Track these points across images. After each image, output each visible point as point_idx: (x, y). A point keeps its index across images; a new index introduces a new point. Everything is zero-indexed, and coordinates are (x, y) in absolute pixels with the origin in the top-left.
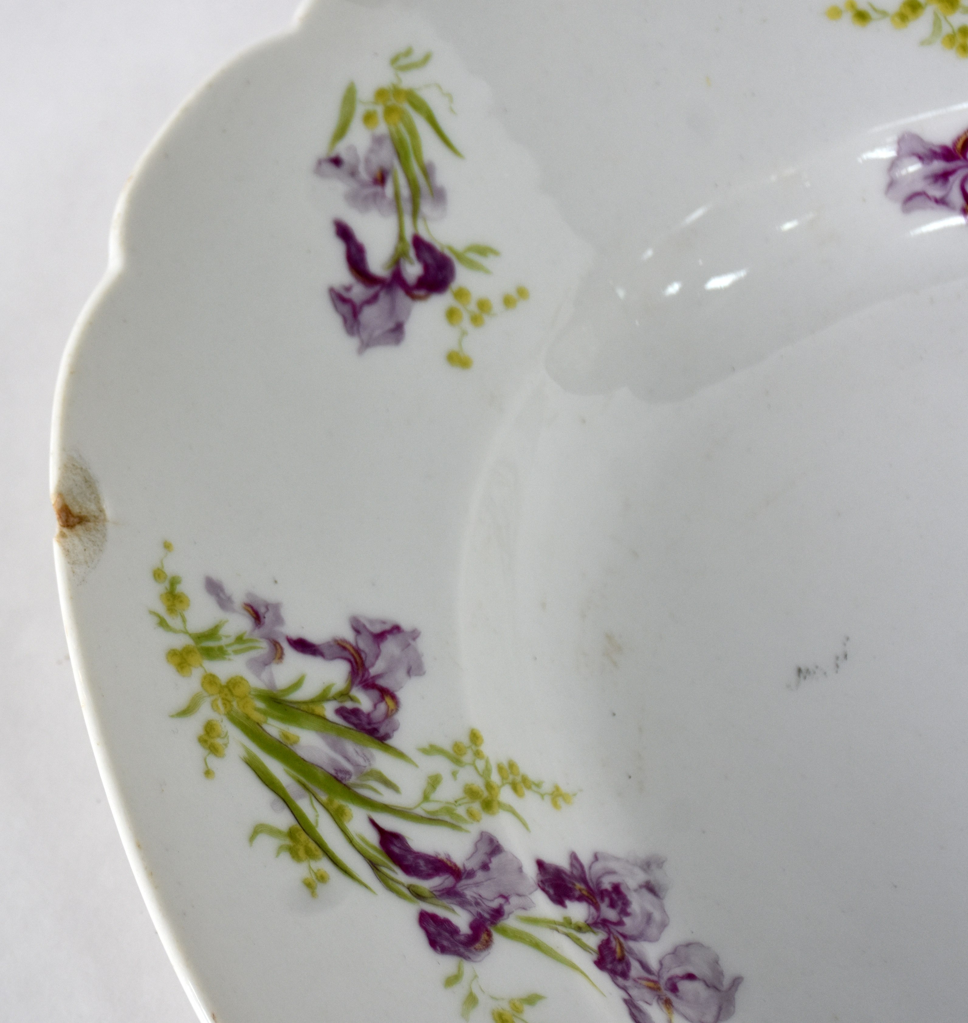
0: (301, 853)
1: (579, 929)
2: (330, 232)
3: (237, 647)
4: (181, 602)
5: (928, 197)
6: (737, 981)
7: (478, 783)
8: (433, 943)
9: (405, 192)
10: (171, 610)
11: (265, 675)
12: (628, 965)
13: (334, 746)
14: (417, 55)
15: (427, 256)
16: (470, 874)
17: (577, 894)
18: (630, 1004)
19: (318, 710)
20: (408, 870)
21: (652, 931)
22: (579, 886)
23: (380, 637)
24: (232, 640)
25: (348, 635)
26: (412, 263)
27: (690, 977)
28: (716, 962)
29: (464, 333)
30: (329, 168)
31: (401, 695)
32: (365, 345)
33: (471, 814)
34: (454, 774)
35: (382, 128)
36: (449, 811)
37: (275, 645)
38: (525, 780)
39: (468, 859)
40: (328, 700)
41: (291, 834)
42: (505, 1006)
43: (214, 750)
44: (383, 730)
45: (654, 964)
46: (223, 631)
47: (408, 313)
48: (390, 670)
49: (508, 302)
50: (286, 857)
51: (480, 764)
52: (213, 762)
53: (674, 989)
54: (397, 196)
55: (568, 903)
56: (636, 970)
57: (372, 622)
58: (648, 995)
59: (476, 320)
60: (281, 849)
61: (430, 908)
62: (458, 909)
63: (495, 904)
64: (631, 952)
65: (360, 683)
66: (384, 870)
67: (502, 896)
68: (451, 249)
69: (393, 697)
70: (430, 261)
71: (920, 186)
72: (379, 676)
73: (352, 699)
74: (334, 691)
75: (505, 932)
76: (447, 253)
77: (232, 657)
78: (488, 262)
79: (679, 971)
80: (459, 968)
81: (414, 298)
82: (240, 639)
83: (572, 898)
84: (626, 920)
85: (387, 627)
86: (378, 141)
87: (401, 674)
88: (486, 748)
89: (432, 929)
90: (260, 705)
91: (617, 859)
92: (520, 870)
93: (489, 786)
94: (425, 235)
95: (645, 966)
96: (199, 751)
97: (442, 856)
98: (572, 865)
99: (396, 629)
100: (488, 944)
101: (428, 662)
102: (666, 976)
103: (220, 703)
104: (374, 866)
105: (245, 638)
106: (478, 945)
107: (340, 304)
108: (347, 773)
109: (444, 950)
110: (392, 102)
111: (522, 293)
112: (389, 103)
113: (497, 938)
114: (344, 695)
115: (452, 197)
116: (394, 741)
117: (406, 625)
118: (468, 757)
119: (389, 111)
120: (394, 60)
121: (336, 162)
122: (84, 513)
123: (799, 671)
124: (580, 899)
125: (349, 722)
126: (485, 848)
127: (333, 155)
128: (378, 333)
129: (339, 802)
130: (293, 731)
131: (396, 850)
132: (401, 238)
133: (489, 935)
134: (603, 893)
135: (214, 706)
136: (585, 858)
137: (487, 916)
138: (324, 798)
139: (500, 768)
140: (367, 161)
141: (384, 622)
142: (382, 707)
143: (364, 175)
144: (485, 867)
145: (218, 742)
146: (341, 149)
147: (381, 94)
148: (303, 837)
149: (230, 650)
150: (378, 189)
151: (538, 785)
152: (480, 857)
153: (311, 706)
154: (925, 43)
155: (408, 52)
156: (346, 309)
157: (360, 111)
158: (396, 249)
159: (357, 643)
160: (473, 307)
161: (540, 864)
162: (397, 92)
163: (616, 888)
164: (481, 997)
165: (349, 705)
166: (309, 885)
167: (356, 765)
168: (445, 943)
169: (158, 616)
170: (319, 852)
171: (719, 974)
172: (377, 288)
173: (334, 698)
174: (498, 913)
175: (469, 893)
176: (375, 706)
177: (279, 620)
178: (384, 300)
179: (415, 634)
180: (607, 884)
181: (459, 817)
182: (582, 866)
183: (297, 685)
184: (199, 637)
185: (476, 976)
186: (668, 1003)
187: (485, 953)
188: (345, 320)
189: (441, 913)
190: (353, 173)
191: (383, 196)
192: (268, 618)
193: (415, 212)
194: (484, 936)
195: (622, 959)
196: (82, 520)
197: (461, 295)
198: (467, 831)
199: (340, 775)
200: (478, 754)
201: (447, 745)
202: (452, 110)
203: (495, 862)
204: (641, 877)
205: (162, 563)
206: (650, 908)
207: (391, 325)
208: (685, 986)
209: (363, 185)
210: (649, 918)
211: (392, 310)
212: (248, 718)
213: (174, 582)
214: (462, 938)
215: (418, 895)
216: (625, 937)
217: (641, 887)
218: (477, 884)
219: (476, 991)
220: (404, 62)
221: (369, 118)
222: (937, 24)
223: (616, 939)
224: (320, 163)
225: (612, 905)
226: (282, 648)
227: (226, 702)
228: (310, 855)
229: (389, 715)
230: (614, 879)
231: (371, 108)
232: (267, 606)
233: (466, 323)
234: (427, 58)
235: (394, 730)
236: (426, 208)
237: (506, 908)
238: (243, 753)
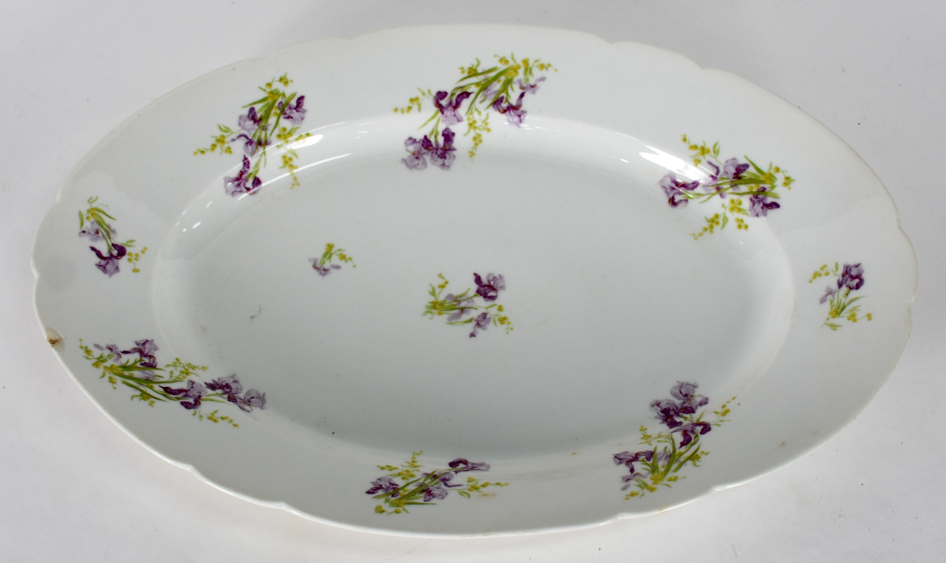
0: (146, 399)
1: (221, 395)
2: (90, 249)
3: (109, 358)
4: (90, 352)
5: (237, 192)
6: (264, 395)
7: (183, 369)
8: (187, 407)
9: (105, 233)
10: (88, 354)
11: (119, 362)
12: (236, 400)
13: (143, 373)
14: (94, 198)
15: (117, 247)
16: (189, 390)
17: (217, 388)
18: (240, 407)
19: (136, 366)
20: (174, 394)
21: (240, 391)
22: (217, 386)
23: (144, 344)
24: (107, 356)
25: (136, 346)
26: (114, 250)
27: (253, 398)
28: (257, 392)
29: (134, 263)
30: (83, 234)
31: (155, 356)
32: (111, 275)
33: (183, 377)
34: (176, 369)
35: (92, 219)
36: (178, 378)
37: (118, 354)
38: (194, 366)
39: (187, 387)
40: (137, 363)
41: (141, 395)
42: (210, 415)
43: (114, 383)
44: (154, 365)
45: (243, 398)
46: (104, 355)
47: (118, 263)
48: (150, 350)
49: (143, 252)
50: (142, 401)
51: (181, 365)
52: (115, 385)
53: (250, 401)
54: (103, 235)
55: (216, 390)
56: (238, 400)
57: (141, 341)
58: (244, 404)
59: (136, 259)
60: (140, 399)
61: (183, 401)
62: (190, 399)
63: (198, 395)
64: (236, 397)
65: (143, 356)
66: (168, 396)
67: (199, 392)
68: (122, 244)
69: (153, 357)
70: (118, 249)
71: (234, 189)
72: (147, 353)
73: (143, 360)
74: (138, 360)
75: (203, 400)
76: (122, 245)
77: (109, 360)
78: (133, 244)
79: (249, 397)
80: (195, 411)
81: (118, 259)
82: (109, 356)
83: (216, 389)
84: (232, 390)
85: (145, 341)
86: (93, 223)
87: (153, 351)
88: (181, 361)
89: (185, 405)
90: (121, 369)
91: (224, 378)
92: (201, 385)
93: (186, 369)
94: (115, 243)
95: (240, 399)
96: (110, 385)
97: (181, 388)
98: (214, 382)
99: (147, 341)
100: (200, 404)
101: (158, 346)
102: (246, 400)
103: (110, 372)
104: (165, 396)
105: (110, 355)
106: (198, 405)
107: (99, 267)
108: (149, 377)
109: (190, 408)
110: (92, 212)
111: (145, 249)
112: (92, 213)
113: (202, 402)
114: (141, 360)
115: (117, 230)
116: (158, 367)
117: (149, 339)
118: (178, 364)
119: (92, 215)
120: (88, 201)
121: (84, 232)
122: (56, 339)
123: (251, 317)
124: (219, 389)
125: (145, 366)
126: (190, 384)
127: (82, 230)
128: (112, 271)
129: (150, 385)
130: (131, 372)
131: (168, 390)
132: (109, 245)
133: (199, 402)
134: (224, 386)
135: (109, 373)
136: (216, 380)
137: (197, 398)
138: (146, 385)
139: (187, 365)
140: (92, 229)
141: (143, 340)
142: (151, 360)
143: (92, 233)
144: (192, 387)
145: (114, 380)
146: (84, 228)
147: (88, 211)
148: (144, 395)
149: (107, 359)
150: (98, 235)
151: (198, 367)
152: (190, 386)
153: (133, 366)
154: (221, 153)
155: (91, 198)
156: (102, 268)
157: (85, 217)
158: (108, 248)
159: (139, 347)
160: (134, 256)
161: (206, 383)
162: (93, 209)
163: (227, 384)
164: (203, 415)
165: (143, 362)
166: (150, 405)
167: (151, 375)
168: (189, 407)
169: (85, 357)
170: (150, 397)
171: (259, 394)
172: (107, 260)
173: (138, 362)
174: (200, 397)
175: (191, 394)
176: (150, 360)
177: (117, 348)
178: (110, 262)
179: (152, 341)
180: (224, 384)
181: (181, 379)
182: (216, 382)
183: (128, 362)
184: (98, 358)
185: (200, 411)
186: (249, 405)
187: (199, 406)
188: (102, 270)
189: (186, 401)
190: (89, 233)
191: (99, 236)
192: (114, 349)
193: (110, 238)
194: (198, 402)
195: (234, 399)
196: (56, 341)
197: (130, 254)
198: (185, 381)
199: (148, 379)
200: (180, 363)
201: (172, 364)
202: (108, 209)
203: (194, 386)
204: (232, 380)
205: (81, 344)
206: (236, 386)
207: (115, 268)
208: (252, 400)
209: (93, 235)
210: (237, 388)
211: (114, 264)
212: (119, 373)
213: (86, 348)
214: (193, 405)
215: (179, 399)
216: (233, 394)
217: (233, 382)
218: (192, 392)
219: (201, 415)
220: (91, 201)
221: (88, 218)
222: (222, 149)
223: (231, 395)
224: (80, 234)
225: (227, 388)
226: (120, 355)
227: (112, 371)
228: (148, 398)
229: (154, 361)
230: (226, 382)
231: (87, 215)
232: (112, 346)
233: (134, 261)
234: (97, 198)
235: (157, 364)
236: (112, 236)
237: (201, 395)
238: (121, 381)
